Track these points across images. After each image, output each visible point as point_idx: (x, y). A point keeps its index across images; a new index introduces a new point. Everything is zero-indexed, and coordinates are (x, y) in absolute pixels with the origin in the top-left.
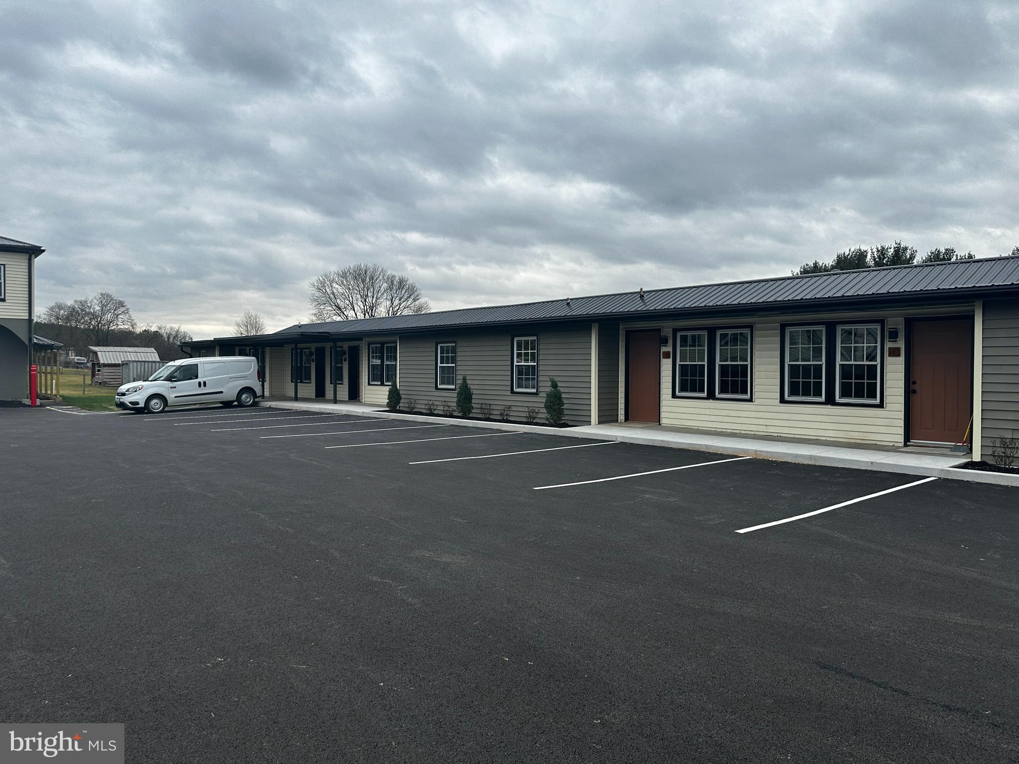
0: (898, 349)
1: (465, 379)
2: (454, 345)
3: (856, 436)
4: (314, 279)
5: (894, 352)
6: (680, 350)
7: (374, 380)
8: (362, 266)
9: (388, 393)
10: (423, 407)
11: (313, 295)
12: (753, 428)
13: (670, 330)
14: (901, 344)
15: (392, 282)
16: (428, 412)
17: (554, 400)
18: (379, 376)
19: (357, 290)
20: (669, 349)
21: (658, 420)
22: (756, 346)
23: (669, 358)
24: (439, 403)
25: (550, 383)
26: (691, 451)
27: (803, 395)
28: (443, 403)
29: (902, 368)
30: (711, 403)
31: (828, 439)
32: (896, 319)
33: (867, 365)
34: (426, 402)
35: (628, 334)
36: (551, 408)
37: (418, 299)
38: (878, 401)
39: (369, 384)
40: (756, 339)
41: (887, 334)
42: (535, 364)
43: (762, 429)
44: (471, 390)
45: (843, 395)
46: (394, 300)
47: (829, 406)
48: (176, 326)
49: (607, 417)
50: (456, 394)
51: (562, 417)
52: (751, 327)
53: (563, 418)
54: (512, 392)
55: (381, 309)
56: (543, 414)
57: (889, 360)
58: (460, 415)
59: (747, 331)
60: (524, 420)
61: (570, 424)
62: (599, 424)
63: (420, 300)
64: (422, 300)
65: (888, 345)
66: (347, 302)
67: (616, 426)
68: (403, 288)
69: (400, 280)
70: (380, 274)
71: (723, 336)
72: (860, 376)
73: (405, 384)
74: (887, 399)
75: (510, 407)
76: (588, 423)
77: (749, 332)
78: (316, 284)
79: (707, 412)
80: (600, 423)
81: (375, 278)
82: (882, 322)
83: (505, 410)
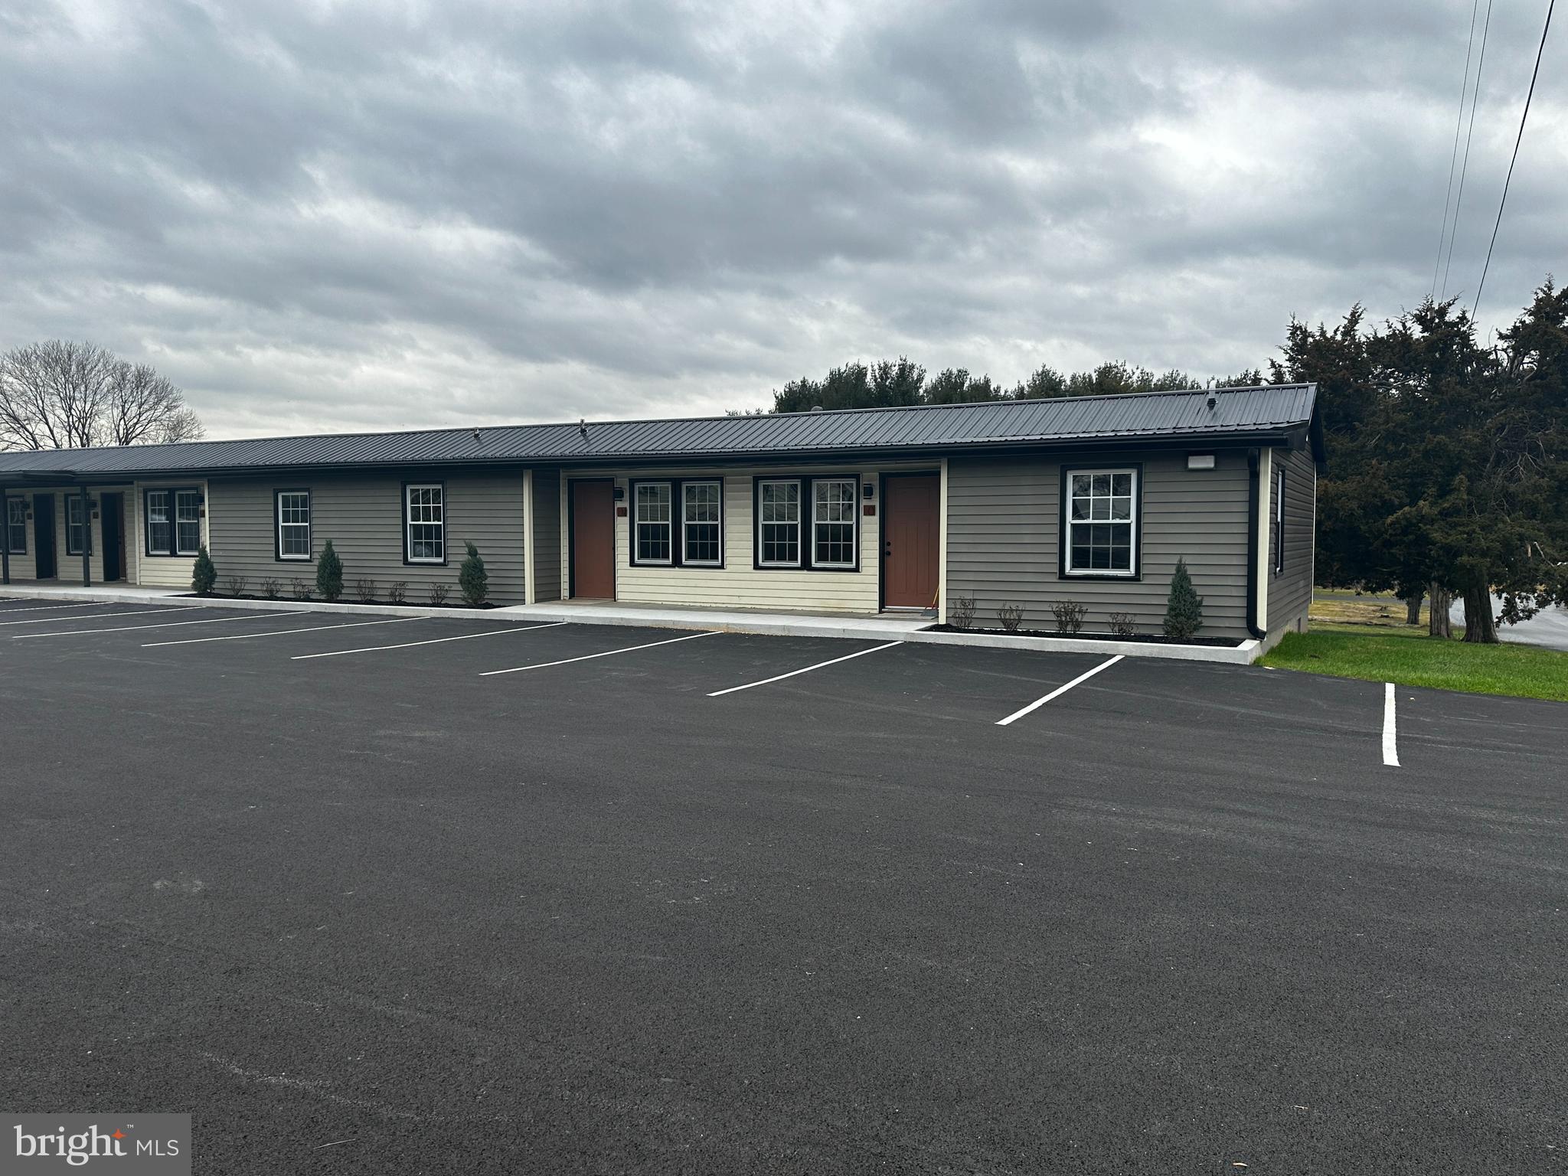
0: (873, 507)
1: (329, 545)
2: (307, 494)
3: (833, 605)
5: (869, 511)
6: (639, 506)
7: (156, 548)
8: (63, 344)
9: (193, 568)
10: (258, 587)
12: (726, 600)
13: (626, 481)
14: (876, 502)
15: (123, 377)
16: (266, 595)
17: (473, 573)
18: (164, 542)
19: (52, 388)
20: (625, 504)
21: (612, 594)
22: (727, 503)
24: (287, 581)
25: (467, 549)
26: (656, 628)
27: (778, 559)
28: (294, 581)
29: (877, 527)
30: (677, 572)
31: (804, 609)
32: (871, 474)
33: (843, 525)
34: (262, 581)
35: (571, 483)
36: (470, 583)
37: (176, 407)
38: (853, 565)
39: (148, 555)
40: (727, 494)
41: (862, 490)
42: (441, 523)
43: (735, 600)
44: (341, 561)
45: (819, 559)
46: (127, 406)
47: (805, 572)
49: (547, 593)
50: (316, 568)
51: (484, 595)
52: (721, 479)
53: (486, 597)
54: (406, 562)
56: (457, 591)
57: (864, 519)
58: (323, 597)
59: (717, 484)
60: (430, 602)
61: (495, 603)
62: (535, 602)
63: (180, 409)
64: (184, 408)
65: (864, 503)
66: (34, 409)
67: (557, 604)
68: (144, 386)
69: (139, 372)
70: (99, 361)
71: (689, 490)
72: (835, 537)
73: (221, 553)
74: (863, 562)
75: (404, 584)
76: (522, 602)
77: (719, 485)
79: (672, 582)
80: (537, 601)
81: (89, 367)
82: (857, 477)
83: (396, 589)
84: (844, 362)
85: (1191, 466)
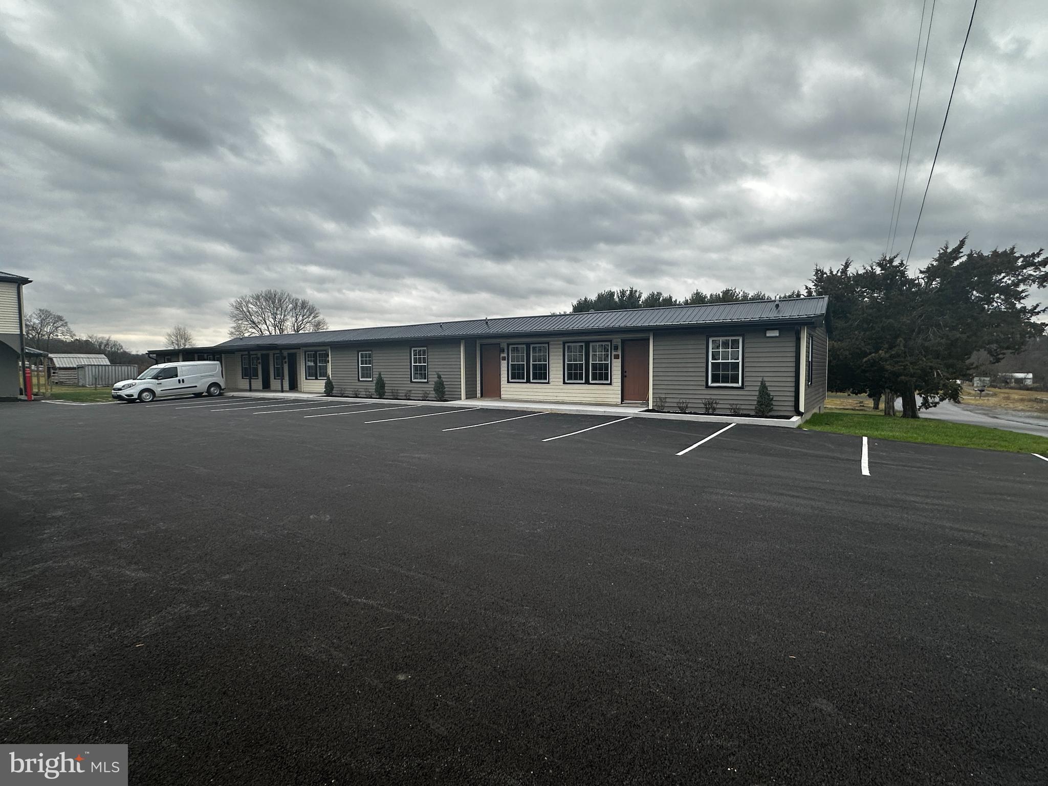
0: (618, 355)
1: (380, 374)
2: (370, 352)
3: (599, 400)
4: (233, 300)
5: (617, 357)
6: (511, 356)
7: (310, 376)
8: (272, 291)
9: (324, 384)
10: (351, 392)
11: (232, 313)
12: (551, 398)
13: (506, 345)
14: (619, 353)
15: (296, 304)
16: (355, 396)
17: (440, 386)
18: (314, 373)
19: (268, 309)
20: (505, 355)
21: (499, 396)
22: (551, 354)
23: (505, 360)
24: (363, 390)
25: (437, 376)
27: (574, 379)
28: (366, 390)
29: (620, 364)
30: (528, 385)
32: (617, 340)
33: (604, 363)
34: (353, 390)
35: (481, 345)
36: (438, 390)
37: (317, 317)
38: (609, 382)
39: (306, 379)
40: (551, 350)
41: (613, 347)
42: (426, 364)
43: (555, 398)
44: (385, 381)
45: (593, 379)
46: (298, 317)
47: (587, 385)
48: (106, 336)
49: (471, 395)
50: (375, 384)
51: (444, 396)
52: (548, 343)
54: (411, 381)
55: (288, 323)
56: (433, 394)
57: (614, 361)
58: (378, 397)
59: (547, 345)
60: (421, 399)
61: (449, 399)
63: (319, 317)
64: (320, 317)
65: (614, 353)
66: (261, 318)
67: (475, 400)
68: (305, 308)
69: (302, 302)
70: (286, 298)
71: (534, 348)
72: (601, 369)
73: (336, 378)
74: (614, 381)
75: (410, 391)
76: (460, 399)
78: (234, 304)
79: (526, 390)
80: (466, 399)
81: (283, 300)
82: (611, 341)
83: (407, 393)
84: (604, 289)
85: (768, 335)
